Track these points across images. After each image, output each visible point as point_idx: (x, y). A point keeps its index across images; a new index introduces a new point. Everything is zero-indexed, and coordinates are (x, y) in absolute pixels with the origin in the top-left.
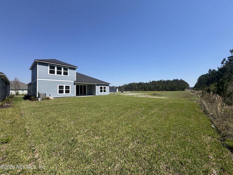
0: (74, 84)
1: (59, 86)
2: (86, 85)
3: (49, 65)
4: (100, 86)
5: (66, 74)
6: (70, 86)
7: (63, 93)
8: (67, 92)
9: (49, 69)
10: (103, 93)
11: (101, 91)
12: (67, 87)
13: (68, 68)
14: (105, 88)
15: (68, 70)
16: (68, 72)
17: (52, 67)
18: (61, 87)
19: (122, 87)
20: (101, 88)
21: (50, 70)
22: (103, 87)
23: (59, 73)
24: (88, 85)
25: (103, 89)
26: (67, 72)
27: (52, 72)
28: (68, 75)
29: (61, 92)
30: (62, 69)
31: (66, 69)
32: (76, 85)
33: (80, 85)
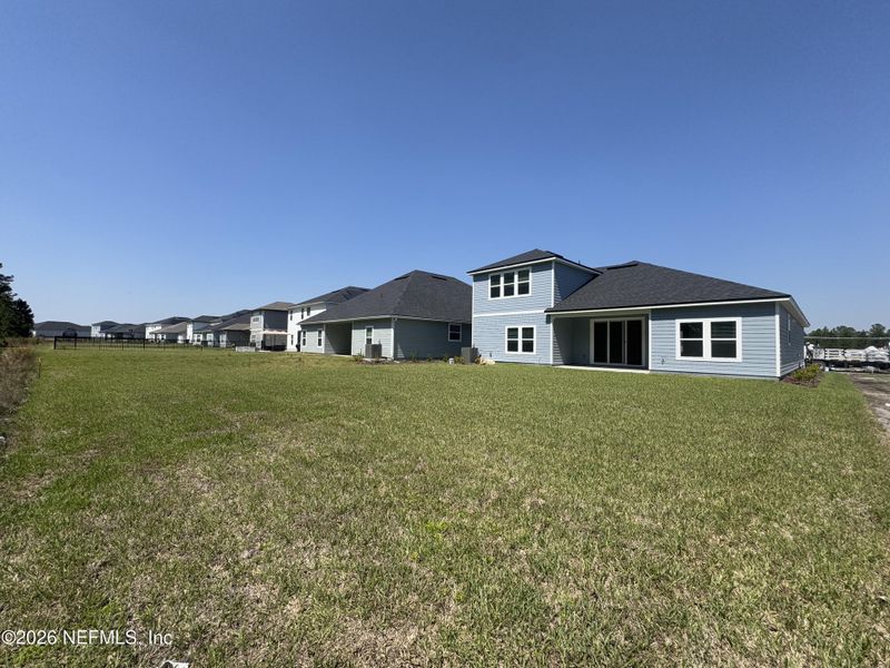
0: (549, 319)
1: (509, 329)
2: (643, 319)
3: (490, 275)
4: (678, 322)
5: (524, 289)
6: (535, 327)
7: (516, 350)
8: (528, 347)
9: (490, 286)
10: (706, 363)
11: (691, 349)
12: (528, 332)
13: (530, 269)
14: (724, 329)
15: (530, 274)
16: (530, 281)
17: (495, 280)
18: (513, 332)
20: (693, 330)
21: (491, 289)
22: (707, 323)
25: (707, 339)
26: (528, 283)
27: (495, 293)
28: (530, 294)
29: (513, 346)
30: (516, 277)
31: (524, 275)
32: (592, 322)
33: (608, 320)
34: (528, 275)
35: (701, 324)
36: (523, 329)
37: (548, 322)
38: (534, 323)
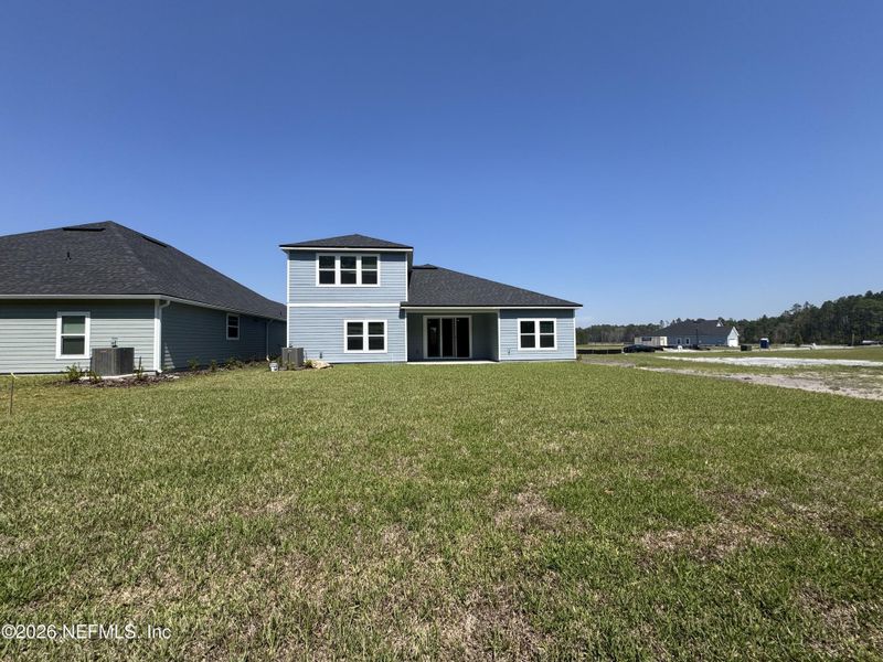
0: (402, 314)
1: (349, 324)
2: (470, 317)
3: (318, 255)
4: (519, 320)
5: (370, 278)
6: (385, 322)
7: (361, 347)
8: (377, 344)
9: (318, 270)
10: (538, 352)
11: (528, 342)
12: (376, 328)
13: (378, 256)
14: (547, 327)
15: (379, 262)
16: (379, 270)
17: (327, 262)
18: (355, 328)
19: (782, 319)
20: (528, 327)
21: (321, 272)
22: (537, 321)
23: (348, 278)
24: (476, 315)
25: (537, 334)
26: (376, 272)
27: (327, 278)
28: (379, 284)
29: (355, 344)
30: (359, 263)
31: (369, 261)
32: (425, 318)
33: (441, 317)
34: (376, 263)
35: (533, 323)
36: (370, 324)
37: (402, 316)
38: (384, 317)
